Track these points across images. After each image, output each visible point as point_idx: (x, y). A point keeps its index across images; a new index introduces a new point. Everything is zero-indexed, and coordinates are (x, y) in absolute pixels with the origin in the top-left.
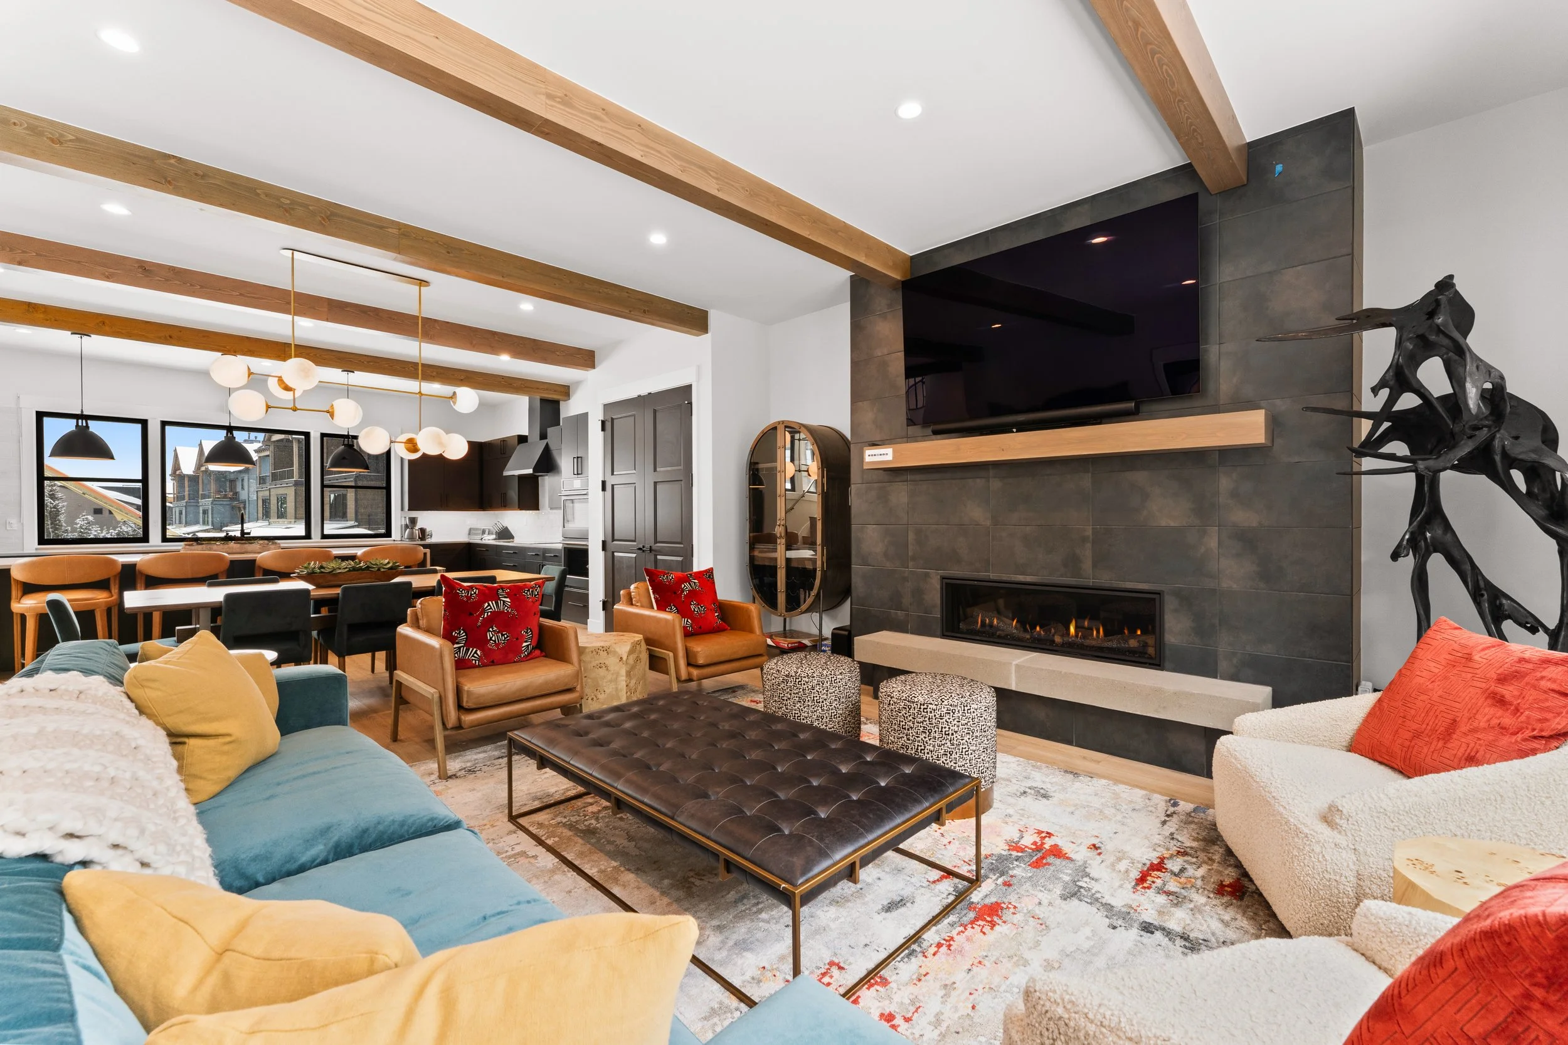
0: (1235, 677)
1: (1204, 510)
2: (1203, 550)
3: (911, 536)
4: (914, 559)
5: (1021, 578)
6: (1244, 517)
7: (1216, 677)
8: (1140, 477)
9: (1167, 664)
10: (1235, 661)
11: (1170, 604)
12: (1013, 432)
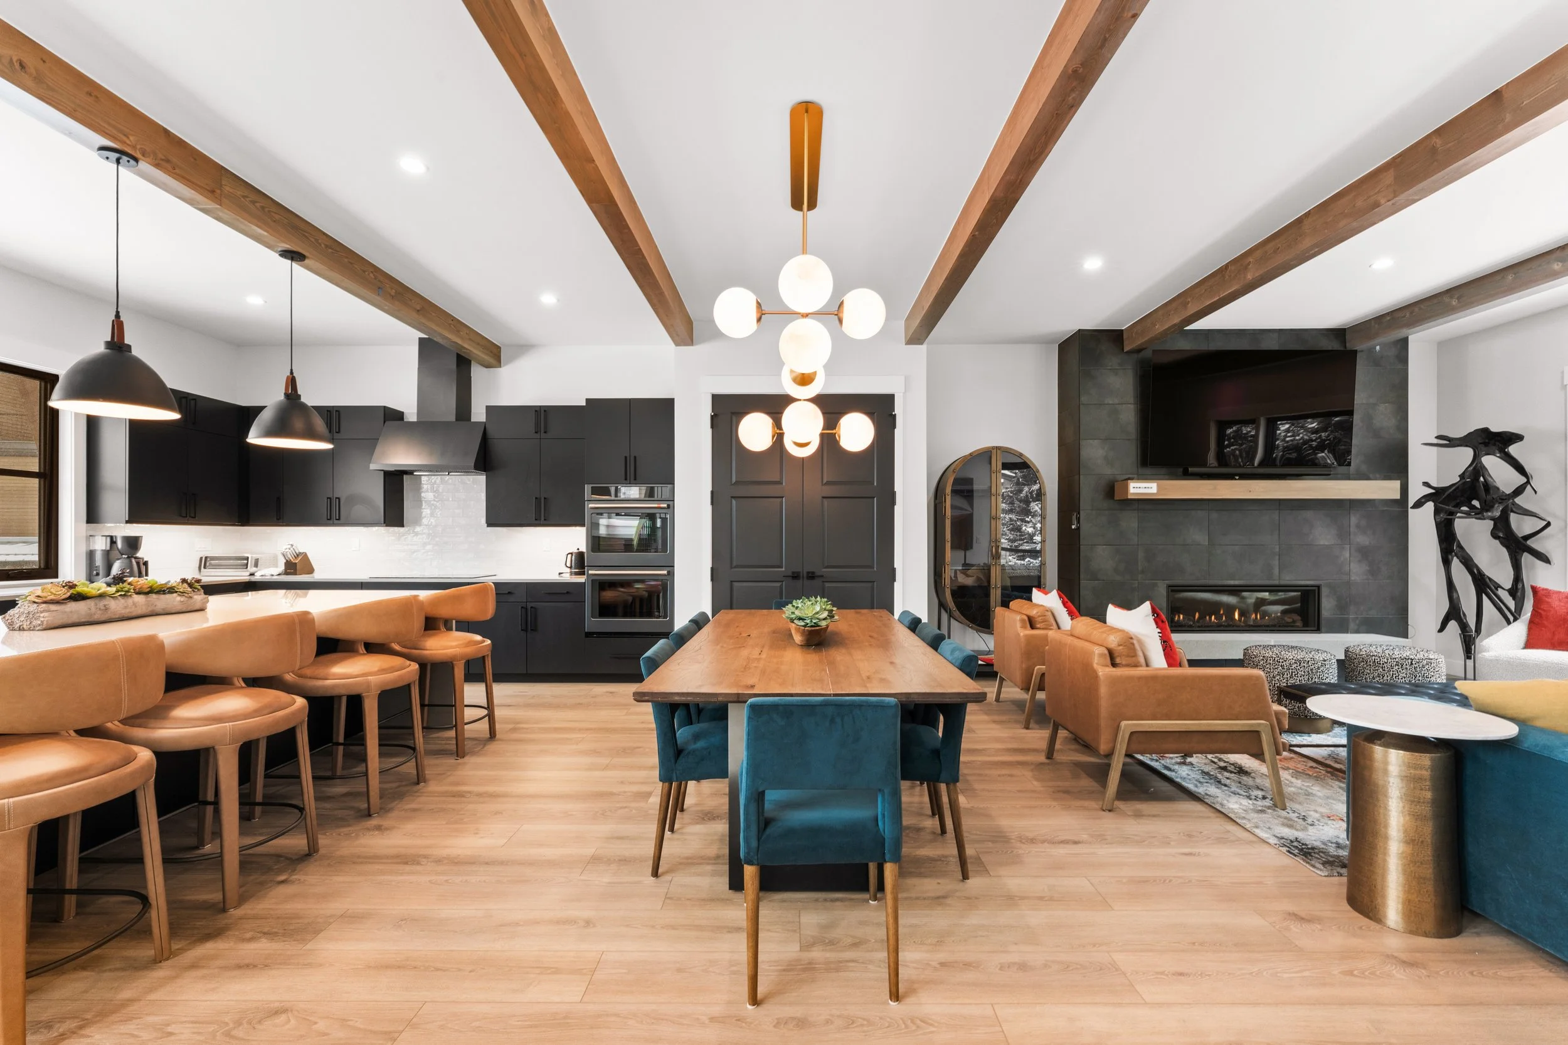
0: (1357, 632)
1: (1344, 535)
2: (1342, 559)
3: (1141, 555)
4: (1143, 572)
5: (1232, 582)
6: (1362, 540)
7: (1347, 633)
8: (1308, 514)
9: (1323, 629)
10: (1357, 622)
11: (1325, 592)
12: (1236, 479)
